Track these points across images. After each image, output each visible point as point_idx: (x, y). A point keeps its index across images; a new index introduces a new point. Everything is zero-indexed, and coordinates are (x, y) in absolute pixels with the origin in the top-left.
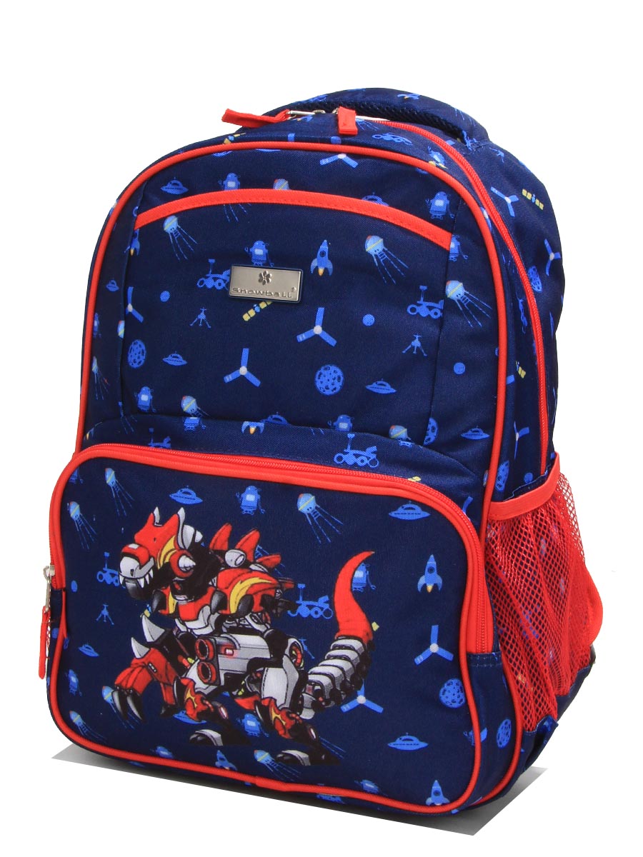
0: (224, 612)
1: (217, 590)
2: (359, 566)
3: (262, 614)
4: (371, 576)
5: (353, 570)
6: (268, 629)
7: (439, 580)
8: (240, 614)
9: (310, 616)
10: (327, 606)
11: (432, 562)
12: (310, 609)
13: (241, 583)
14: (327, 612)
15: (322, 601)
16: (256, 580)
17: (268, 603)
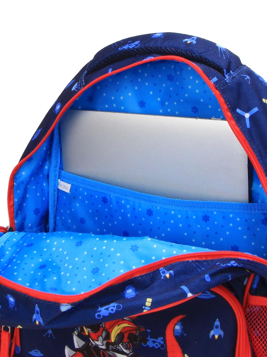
0: (108, 341)
1: (104, 329)
2: (177, 322)
3: (128, 344)
4: (184, 329)
5: (174, 325)
6: (131, 352)
7: (222, 333)
8: (116, 343)
9: (153, 347)
10: (162, 342)
11: (217, 323)
12: (154, 343)
13: (118, 326)
14: (162, 346)
15: (160, 339)
16: (126, 325)
17: (132, 338)
